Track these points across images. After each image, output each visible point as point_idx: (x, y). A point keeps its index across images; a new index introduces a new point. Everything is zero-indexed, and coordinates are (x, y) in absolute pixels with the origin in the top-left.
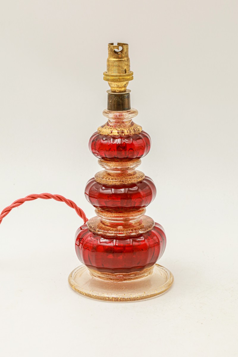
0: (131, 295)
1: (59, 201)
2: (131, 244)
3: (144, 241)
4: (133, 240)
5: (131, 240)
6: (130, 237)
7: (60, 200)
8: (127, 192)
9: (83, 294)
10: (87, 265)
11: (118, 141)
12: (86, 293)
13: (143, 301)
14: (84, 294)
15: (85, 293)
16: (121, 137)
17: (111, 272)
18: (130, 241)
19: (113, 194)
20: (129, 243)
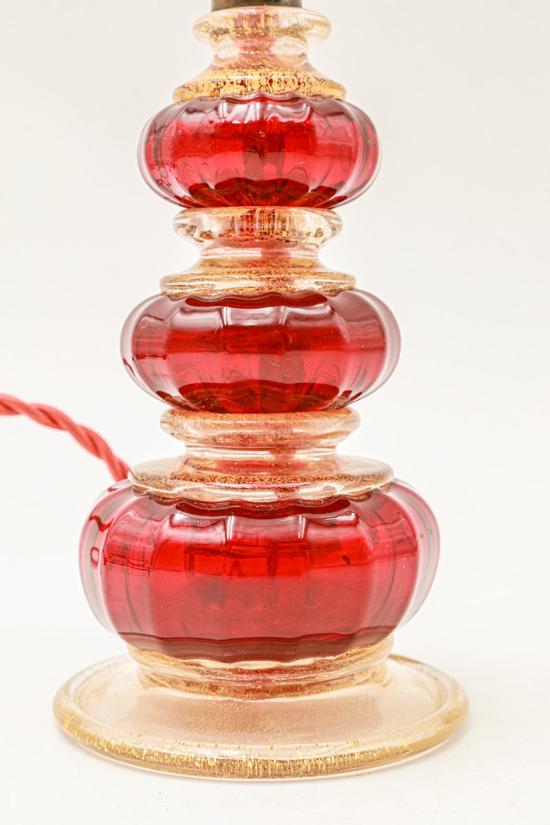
0: (299, 752)
1: (46, 424)
2: (300, 535)
3: (354, 524)
4: (309, 522)
5: (302, 519)
6: (296, 508)
7: (50, 422)
8: (287, 321)
9: (103, 749)
10: (122, 634)
11: (250, 113)
12: (113, 743)
13: (349, 777)
14: (106, 750)
15: (108, 744)
16: (263, 99)
17: (219, 655)
18: (296, 523)
19: (227, 328)
20: (292, 528)
